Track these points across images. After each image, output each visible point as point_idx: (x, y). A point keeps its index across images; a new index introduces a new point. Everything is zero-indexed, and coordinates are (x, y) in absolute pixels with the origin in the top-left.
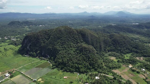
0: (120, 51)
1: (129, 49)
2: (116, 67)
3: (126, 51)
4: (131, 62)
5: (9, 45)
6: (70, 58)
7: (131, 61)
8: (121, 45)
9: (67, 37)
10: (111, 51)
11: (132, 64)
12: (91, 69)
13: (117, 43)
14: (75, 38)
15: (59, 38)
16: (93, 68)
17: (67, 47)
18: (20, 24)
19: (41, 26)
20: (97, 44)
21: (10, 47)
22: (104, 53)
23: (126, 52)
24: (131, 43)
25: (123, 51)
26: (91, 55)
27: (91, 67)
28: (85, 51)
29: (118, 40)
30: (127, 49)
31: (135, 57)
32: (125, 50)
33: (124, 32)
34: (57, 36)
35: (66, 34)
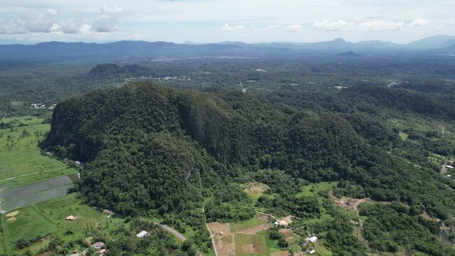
0: (300, 168)
1: (336, 168)
2: (230, 217)
3: (324, 172)
4: (299, 209)
5: (43, 123)
6: (112, 169)
7: (298, 206)
8: (310, 149)
9: (135, 112)
10: (273, 165)
11: (297, 215)
12: (152, 208)
13: (298, 143)
14: (155, 117)
15: (117, 114)
16: (158, 206)
17: (122, 140)
18: (118, 72)
19: (168, 78)
20: (222, 138)
21: (38, 130)
22: (240, 170)
23: (320, 175)
24: (354, 148)
25: (307, 170)
26: (165, 169)
27: (152, 204)
28: (154, 154)
29: (303, 133)
30: (329, 165)
31: (338, 197)
32: (321, 169)
33: (401, 108)
34: (113, 108)
35: (138, 103)
